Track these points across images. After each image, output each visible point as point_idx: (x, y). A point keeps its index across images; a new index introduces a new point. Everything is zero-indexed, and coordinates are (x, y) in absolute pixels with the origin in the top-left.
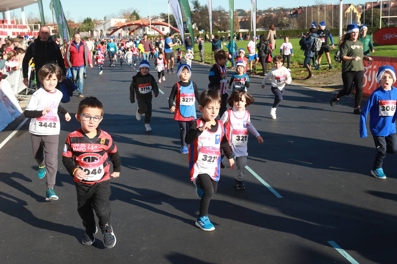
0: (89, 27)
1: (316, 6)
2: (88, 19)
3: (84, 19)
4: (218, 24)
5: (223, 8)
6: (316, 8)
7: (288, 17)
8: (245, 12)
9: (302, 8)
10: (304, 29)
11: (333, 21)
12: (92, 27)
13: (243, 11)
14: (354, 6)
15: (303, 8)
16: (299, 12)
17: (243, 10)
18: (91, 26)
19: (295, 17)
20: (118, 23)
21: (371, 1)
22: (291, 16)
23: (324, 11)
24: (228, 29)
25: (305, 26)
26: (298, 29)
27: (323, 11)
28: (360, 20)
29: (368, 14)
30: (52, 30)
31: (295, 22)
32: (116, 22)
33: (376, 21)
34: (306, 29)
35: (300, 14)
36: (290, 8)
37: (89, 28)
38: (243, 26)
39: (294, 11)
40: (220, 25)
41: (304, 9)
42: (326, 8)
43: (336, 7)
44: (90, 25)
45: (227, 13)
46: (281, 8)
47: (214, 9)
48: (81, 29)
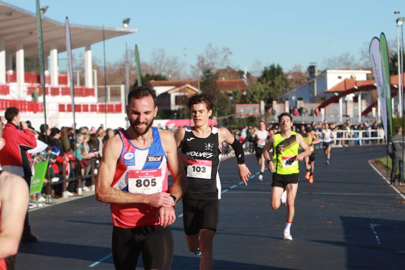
0: (271, 91)
2: (272, 67)
3: (263, 69)
12: (278, 90)
18: (276, 87)
20: (345, 81)
30: (177, 98)
32: (340, 77)
37: (270, 94)
44: (273, 84)
48: (249, 95)
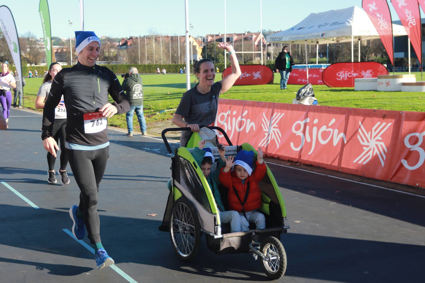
1: (150, 37)
4: (27, 54)
5: (33, 34)
6: (150, 39)
7: (117, 49)
8: (62, 41)
9: (132, 39)
10: (136, 63)
11: (170, 55)
13: (58, 40)
14: (193, 37)
15: (134, 39)
16: (129, 44)
17: (58, 38)
19: (125, 49)
21: (212, 34)
22: (119, 48)
23: (160, 43)
24: (40, 62)
25: (138, 60)
26: (129, 64)
27: (158, 43)
28: (202, 55)
29: (210, 48)
31: (125, 55)
33: (219, 56)
34: (140, 64)
35: (131, 45)
36: (118, 38)
38: (60, 59)
39: (124, 42)
40: (30, 57)
41: (136, 40)
42: (162, 39)
43: (173, 39)
45: (39, 41)
46: (107, 37)
47: (22, 36)
